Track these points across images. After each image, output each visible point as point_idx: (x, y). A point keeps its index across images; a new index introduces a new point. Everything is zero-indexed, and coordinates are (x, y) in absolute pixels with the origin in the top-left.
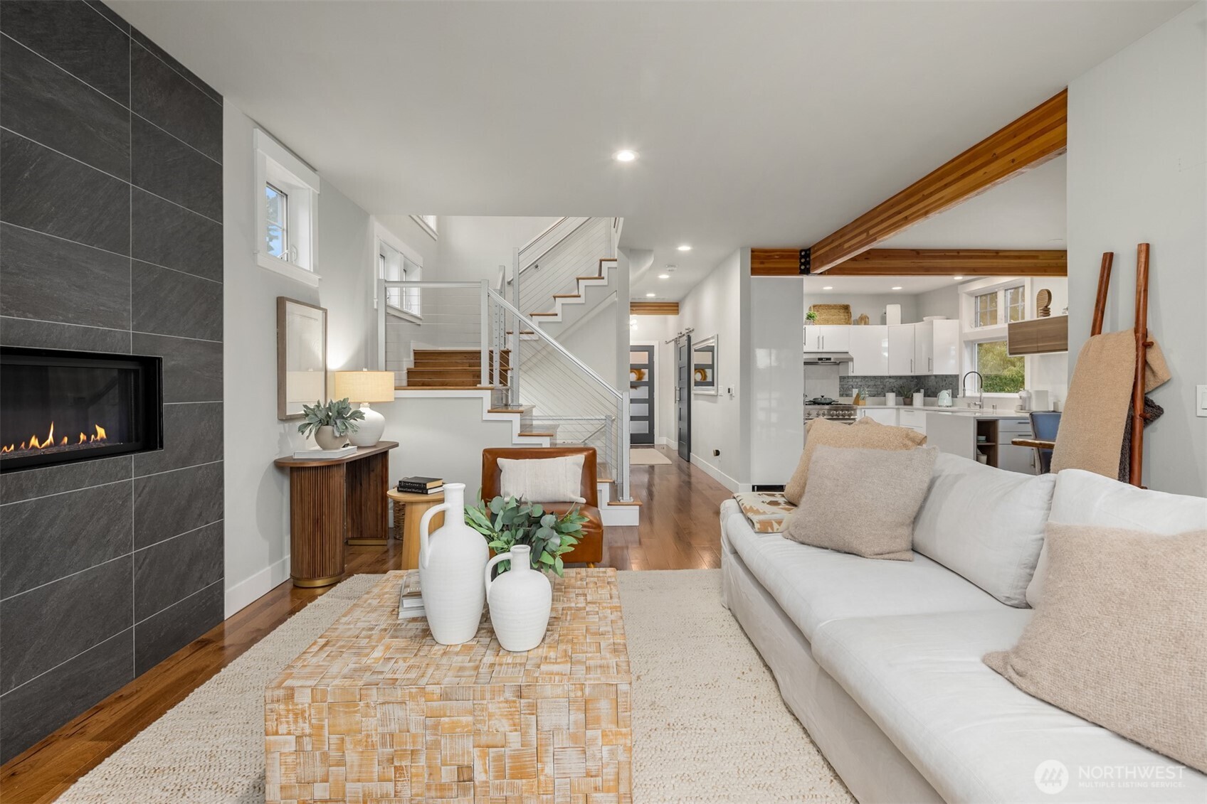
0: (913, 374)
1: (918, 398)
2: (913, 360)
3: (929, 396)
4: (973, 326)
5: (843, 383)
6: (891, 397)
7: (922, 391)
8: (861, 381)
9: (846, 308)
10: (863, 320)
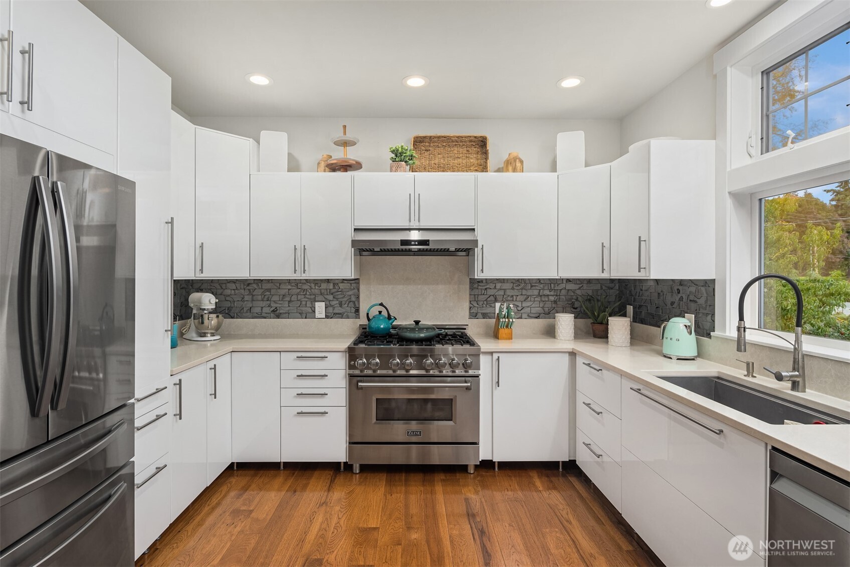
0: (605, 275)
1: (619, 327)
2: (607, 244)
3: (642, 322)
4: (756, 149)
5: (476, 292)
6: (565, 322)
7: (630, 309)
8: (513, 289)
9: (482, 143)
10: (512, 164)
